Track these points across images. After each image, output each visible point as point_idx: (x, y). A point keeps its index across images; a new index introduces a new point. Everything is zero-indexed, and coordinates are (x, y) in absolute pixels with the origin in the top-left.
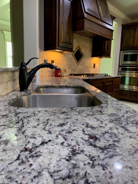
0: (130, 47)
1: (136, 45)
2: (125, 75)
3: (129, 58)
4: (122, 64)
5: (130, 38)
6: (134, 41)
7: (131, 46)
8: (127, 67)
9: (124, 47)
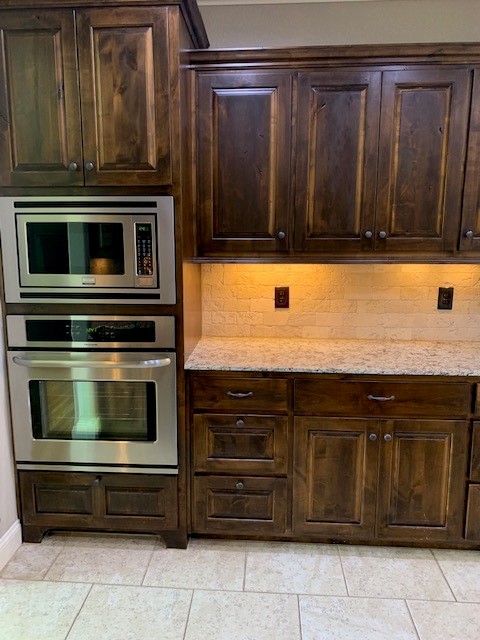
0: (62, 167)
1: (102, 158)
2: (67, 370)
3: (76, 247)
4: (23, 295)
5: (55, 107)
6: (83, 128)
7: (72, 161)
8: (73, 318)
9: (25, 167)
